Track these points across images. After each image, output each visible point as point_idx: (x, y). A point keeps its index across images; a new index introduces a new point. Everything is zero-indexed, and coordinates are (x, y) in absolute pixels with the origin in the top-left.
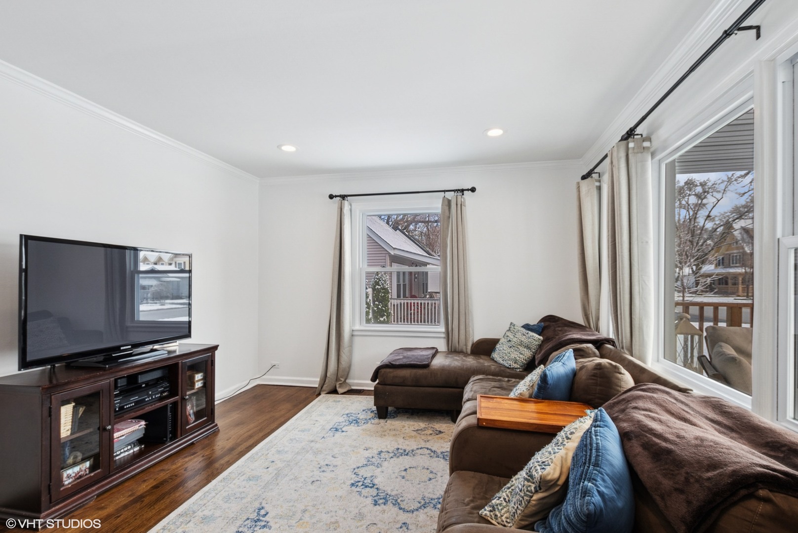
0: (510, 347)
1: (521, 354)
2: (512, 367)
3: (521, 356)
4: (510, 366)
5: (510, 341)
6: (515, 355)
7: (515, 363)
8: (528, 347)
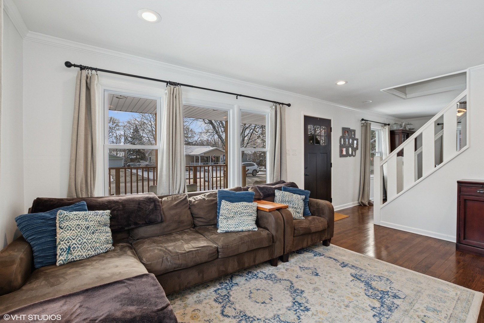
0: (93, 233)
4: (107, 249)
5: (88, 227)
8: (105, 225)
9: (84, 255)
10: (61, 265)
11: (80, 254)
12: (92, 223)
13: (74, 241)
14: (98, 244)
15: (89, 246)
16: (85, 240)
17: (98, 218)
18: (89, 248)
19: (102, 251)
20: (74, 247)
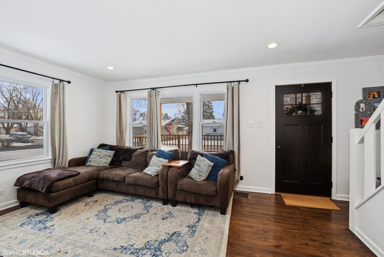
0: (101, 158)
1: (108, 159)
2: (104, 166)
3: (108, 160)
4: (104, 165)
5: (99, 155)
6: (104, 161)
7: (106, 164)
8: (109, 156)
9: (94, 165)
10: (87, 166)
11: (93, 164)
12: (102, 154)
13: (92, 159)
14: (100, 163)
15: (97, 162)
16: (96, 160)
17: (106, 153)
18: (96, 163)
19: (101, 166)
20: (92, 161)
